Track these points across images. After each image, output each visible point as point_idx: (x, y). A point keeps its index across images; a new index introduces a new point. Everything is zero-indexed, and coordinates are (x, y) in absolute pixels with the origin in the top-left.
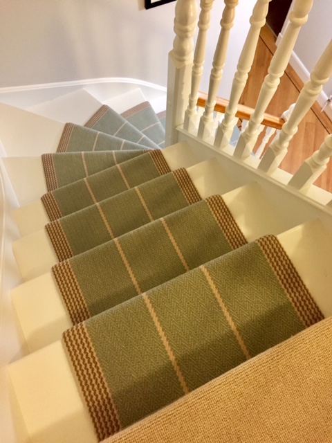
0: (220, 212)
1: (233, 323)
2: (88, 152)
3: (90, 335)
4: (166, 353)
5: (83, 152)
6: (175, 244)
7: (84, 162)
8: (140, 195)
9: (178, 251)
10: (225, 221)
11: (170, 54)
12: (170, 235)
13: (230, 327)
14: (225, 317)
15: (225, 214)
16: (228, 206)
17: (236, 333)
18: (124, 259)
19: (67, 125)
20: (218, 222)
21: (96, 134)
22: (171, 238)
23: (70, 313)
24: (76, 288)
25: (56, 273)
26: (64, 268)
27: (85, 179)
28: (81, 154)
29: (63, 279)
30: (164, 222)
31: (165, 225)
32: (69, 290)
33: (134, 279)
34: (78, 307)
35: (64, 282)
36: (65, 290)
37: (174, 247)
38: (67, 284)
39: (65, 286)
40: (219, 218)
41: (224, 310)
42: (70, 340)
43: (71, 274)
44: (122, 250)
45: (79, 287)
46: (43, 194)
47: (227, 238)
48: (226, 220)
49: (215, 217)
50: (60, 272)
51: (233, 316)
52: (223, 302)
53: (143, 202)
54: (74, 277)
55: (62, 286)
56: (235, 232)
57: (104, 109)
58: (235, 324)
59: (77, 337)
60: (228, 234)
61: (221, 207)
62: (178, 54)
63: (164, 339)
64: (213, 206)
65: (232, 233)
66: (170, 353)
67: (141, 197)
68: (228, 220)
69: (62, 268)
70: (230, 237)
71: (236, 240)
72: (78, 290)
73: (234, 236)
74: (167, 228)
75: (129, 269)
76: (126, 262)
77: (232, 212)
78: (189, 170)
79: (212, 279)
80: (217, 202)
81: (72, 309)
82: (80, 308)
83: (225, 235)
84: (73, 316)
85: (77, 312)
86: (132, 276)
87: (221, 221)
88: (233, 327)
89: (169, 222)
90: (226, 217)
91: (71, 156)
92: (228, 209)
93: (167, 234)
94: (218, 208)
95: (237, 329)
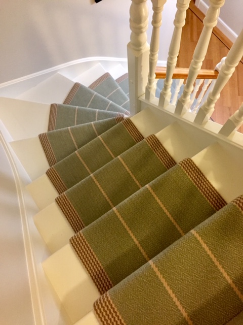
0: (193, 173)
1: (229, 278)
2: (73, 127)
3: (116, 306)
4: (180, 311)
5: (69, 128)
6: (162, 206)
7: (71, 135)
8: (123, 162)
9: (166, 211)
10: (198, 180)
11: (129, 45)
12: (157, 198)
13: (227, 281)
14: (222, 274)
15: (197, 174)
16: (199, 167)
17: (233, 286)
18: (124, 224)
19: (52, 105)
20: (193, 181)
21: (75, 109)
22: (158, 201)
23: (91, 276)
24: (92, 255)
25: (74, 245)
26: (79, 239)
27: (76, 152)
28: (68, 129)
29: (80, 248)
30: (150, 189)
31: (151, 191)
32: (86, 257)
33: (135, 240)
34: (96, 270)
35: (81, 251)
36: (83, 258)
37: (161, 208)
38: (85, 253)
39: (83, 254)
40: (194, 178)
41: (220, 267)
42: (100, 312)
43: (86, 244)
44: (122, 217)
45: (94, 254)
46: (47, 169)
47: (203, 194)
48: (199, 178)
49: (190, 178)
50: (77, 243)
51: (228, 272)
52: (217, 260)
53: (127, 168)
54: (89, 245)
55: (80, 255)
56: (209, 188)
57: (77, 86)
58: (230, 279)
59: (106, 308)
60: (203, 190)
61: (193, 169)
62: (135, 45)
63: (175, 299)
64: (186, 169)
65: (206, 189)
66: (183, 311)
67: (124, 164)
68: (201, 178)
69: (78, 239)
70: (205, 193)
71: (210, 194)
72: (94, 256)
73: (208, 192)
74: (153, 194)
75: (130, 232)
76: (126, 227)
77: (202, 171)
78: (157, 135)
79: (205, 242)
80: (189, 165)
81: (92, 272)
82: (98, 270)
83: (201, 191)
84: (94, 277)
85: (97, 274)
86: (133, 237)
87: (195, 180)
88: (230, 281)
89: (155, 188)
90: (199, 176)
91: (60, 132)
92: (199, 169)
93: (154, 198)
94: (191, 170)
95: (233, 282)
